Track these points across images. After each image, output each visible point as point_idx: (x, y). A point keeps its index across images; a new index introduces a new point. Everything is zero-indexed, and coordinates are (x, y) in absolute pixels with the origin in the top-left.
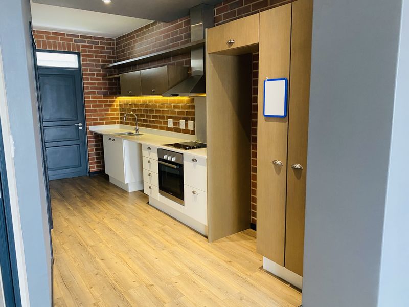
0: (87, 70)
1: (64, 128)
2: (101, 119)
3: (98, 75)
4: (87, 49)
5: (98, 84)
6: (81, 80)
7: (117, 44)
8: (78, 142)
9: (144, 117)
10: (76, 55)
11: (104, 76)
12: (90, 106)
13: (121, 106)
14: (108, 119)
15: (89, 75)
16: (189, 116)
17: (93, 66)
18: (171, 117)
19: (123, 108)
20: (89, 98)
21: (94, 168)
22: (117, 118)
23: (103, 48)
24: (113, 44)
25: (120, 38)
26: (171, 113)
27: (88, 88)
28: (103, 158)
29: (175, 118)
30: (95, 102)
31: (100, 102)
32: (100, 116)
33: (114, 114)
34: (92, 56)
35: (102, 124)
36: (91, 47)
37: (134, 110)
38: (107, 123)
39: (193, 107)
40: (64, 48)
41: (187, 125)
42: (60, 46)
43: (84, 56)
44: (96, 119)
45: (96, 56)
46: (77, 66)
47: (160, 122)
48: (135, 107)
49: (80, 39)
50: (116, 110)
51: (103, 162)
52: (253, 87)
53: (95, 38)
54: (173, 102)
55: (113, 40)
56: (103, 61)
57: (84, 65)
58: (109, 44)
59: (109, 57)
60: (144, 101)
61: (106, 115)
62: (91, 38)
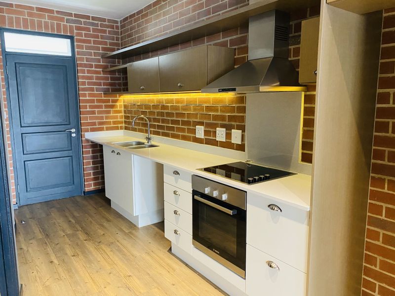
0: (82, 59)
1: (52, 136)
2: (100, 123)
3: (97, 66)
4: (83, 32)
5: (97, 78)
6: (75, 72)
7: (122, 27)
8: (70, 153)
9: (159, 122)
10: (69, 40)
11: (105, 67)
12: (85, 107)
13: (125, 106)
14: (109, 123)
15: (85, 66)
16: (233, 123)
17: (90, 54)
18: (201, 124)
19: (128, 110)
20: (85, 96)
21: (90, 186)
22: (121, 122)
23: (105, 32)
24: (117, 27)
25: (126, 19)
26: (201, 118)
27: (84, 83)
28: (103, 172)
29: (208, 125)
30: (93, 101)
31: (99, 101)
32: (99, 119)
33: (116, 117)
34: (89, 42)
35: (101, 129)
36: (88, 30)
37: (143, 113)
38: (108, 129)
39: (243, 110)
40: (53, 29)
41: (229, 135)
42: (46, 27)
43: (79, 41)
44: (94, 124)
45: (95, 42)
46: (70, 54)
47: (183, 130)
48: (146, 108)
49: (73, 18)
50: (119, 112)
51: (103, 178)
52: (379, 75)
53: (93, 18)
54: (205, 102)
55: (116, 22)
56: (104, 49)
57: (79, 53)
58: (112, 27)
59: (111, 44)
60: (159, 101)
61: (107, 118)
62: (88, 17)
